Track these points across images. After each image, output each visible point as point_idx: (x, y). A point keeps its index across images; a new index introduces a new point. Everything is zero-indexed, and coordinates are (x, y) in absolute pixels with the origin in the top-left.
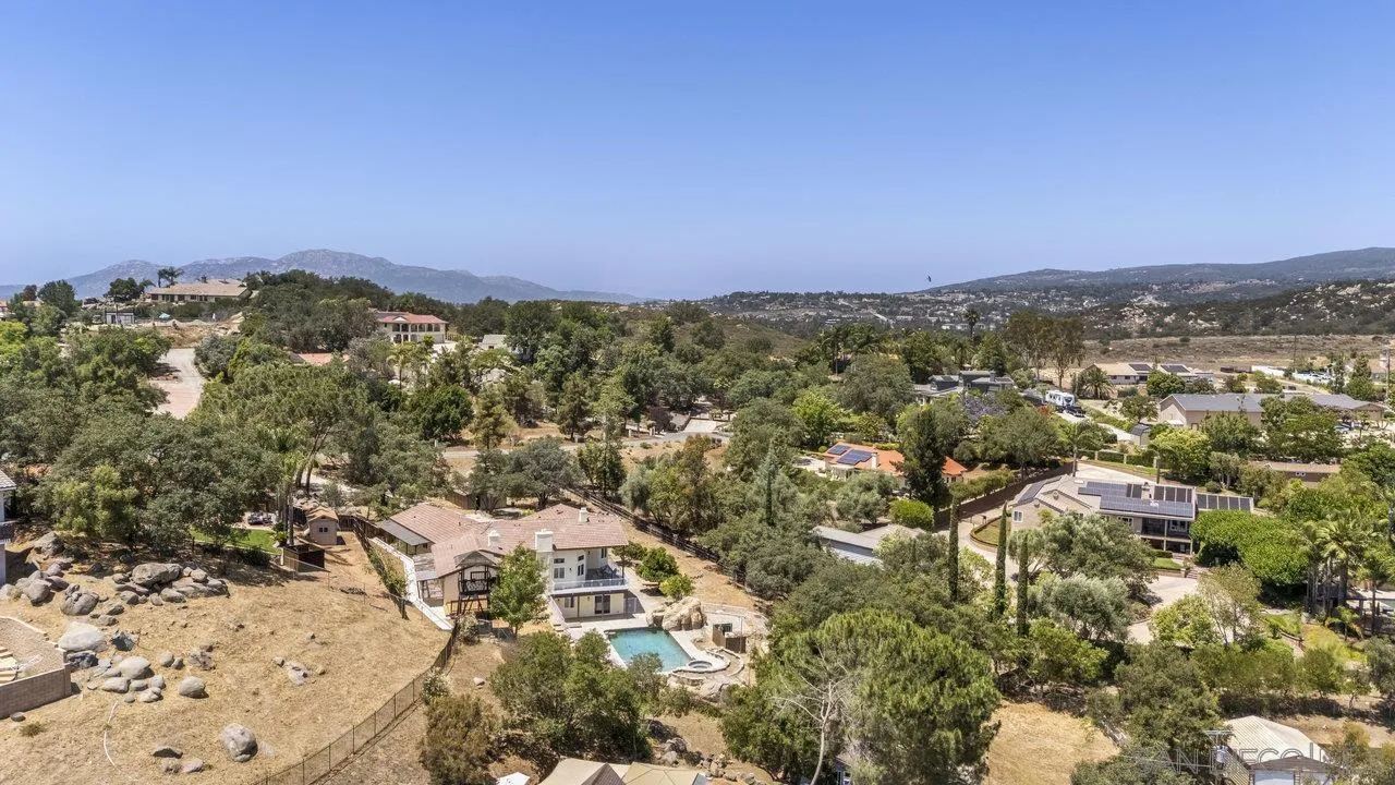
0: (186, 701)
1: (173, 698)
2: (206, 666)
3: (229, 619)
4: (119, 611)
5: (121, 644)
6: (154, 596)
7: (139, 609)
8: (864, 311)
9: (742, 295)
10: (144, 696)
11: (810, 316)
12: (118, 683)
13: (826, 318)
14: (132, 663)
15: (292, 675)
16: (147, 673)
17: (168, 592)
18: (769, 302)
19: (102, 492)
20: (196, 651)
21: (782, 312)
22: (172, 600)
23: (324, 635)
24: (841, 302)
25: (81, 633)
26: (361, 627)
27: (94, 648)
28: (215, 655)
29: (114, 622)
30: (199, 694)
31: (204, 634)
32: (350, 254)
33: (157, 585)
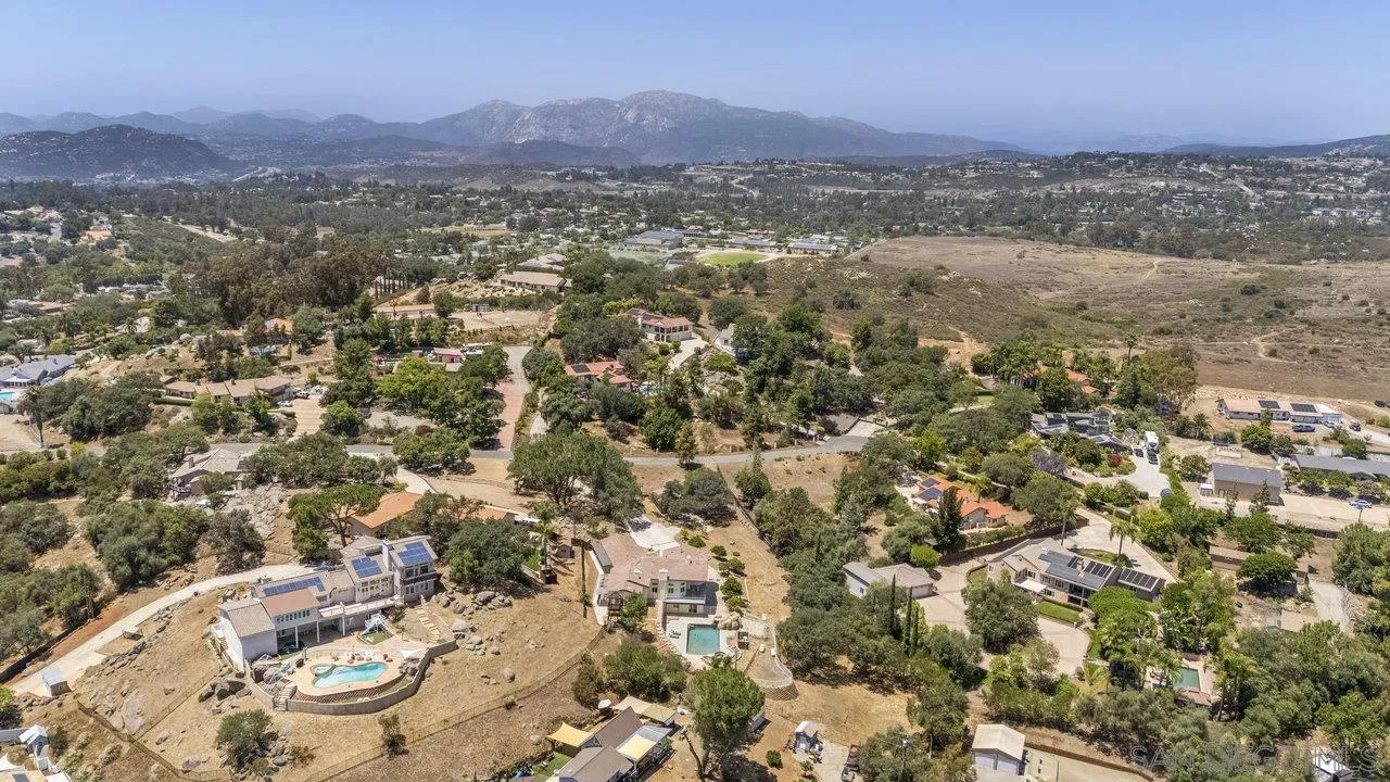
0: (493, 656)
1: (489, 655)
2: (501, 640)
3: (510, 620)
4: (472, 613)
5: (473, 630)
6: (484, 607)
7: (480, 612)
8: (1229, 181)
9: (1087, 156)
10: (479, 652)
11: (1157, 190)
12: (471, 646)
13: (1174, 192)
14: (476, 638)
15: (531, 647)
16: (481, 643)
17: (490, 605)
18: (1118, 165)
19: (467, 563)
20: (497, 634)
21: (1128, 181)
22: (491, 609)
23: (547, 627)
24: (1203, 168)
25: (460, 623)
26: (563, 623)
27: (463, 631)
28: (505, 636)
29: (470, 618)
30: (498, 653)
31: (501, 626)
32: (686, 95)
33: (487, 601)
